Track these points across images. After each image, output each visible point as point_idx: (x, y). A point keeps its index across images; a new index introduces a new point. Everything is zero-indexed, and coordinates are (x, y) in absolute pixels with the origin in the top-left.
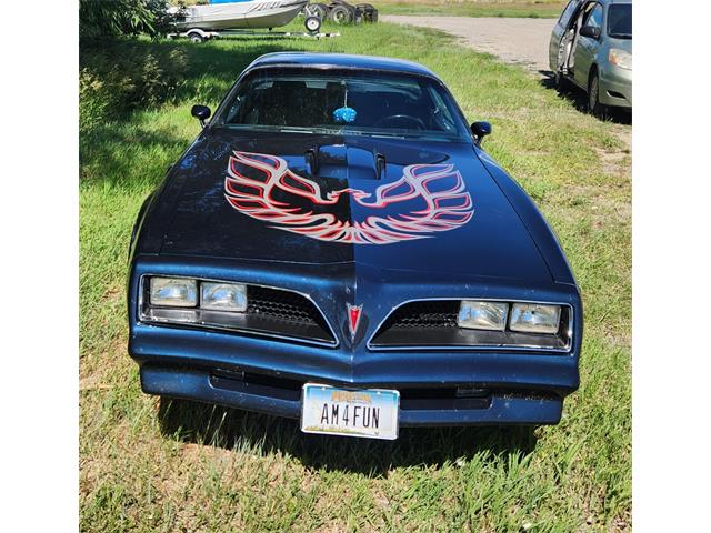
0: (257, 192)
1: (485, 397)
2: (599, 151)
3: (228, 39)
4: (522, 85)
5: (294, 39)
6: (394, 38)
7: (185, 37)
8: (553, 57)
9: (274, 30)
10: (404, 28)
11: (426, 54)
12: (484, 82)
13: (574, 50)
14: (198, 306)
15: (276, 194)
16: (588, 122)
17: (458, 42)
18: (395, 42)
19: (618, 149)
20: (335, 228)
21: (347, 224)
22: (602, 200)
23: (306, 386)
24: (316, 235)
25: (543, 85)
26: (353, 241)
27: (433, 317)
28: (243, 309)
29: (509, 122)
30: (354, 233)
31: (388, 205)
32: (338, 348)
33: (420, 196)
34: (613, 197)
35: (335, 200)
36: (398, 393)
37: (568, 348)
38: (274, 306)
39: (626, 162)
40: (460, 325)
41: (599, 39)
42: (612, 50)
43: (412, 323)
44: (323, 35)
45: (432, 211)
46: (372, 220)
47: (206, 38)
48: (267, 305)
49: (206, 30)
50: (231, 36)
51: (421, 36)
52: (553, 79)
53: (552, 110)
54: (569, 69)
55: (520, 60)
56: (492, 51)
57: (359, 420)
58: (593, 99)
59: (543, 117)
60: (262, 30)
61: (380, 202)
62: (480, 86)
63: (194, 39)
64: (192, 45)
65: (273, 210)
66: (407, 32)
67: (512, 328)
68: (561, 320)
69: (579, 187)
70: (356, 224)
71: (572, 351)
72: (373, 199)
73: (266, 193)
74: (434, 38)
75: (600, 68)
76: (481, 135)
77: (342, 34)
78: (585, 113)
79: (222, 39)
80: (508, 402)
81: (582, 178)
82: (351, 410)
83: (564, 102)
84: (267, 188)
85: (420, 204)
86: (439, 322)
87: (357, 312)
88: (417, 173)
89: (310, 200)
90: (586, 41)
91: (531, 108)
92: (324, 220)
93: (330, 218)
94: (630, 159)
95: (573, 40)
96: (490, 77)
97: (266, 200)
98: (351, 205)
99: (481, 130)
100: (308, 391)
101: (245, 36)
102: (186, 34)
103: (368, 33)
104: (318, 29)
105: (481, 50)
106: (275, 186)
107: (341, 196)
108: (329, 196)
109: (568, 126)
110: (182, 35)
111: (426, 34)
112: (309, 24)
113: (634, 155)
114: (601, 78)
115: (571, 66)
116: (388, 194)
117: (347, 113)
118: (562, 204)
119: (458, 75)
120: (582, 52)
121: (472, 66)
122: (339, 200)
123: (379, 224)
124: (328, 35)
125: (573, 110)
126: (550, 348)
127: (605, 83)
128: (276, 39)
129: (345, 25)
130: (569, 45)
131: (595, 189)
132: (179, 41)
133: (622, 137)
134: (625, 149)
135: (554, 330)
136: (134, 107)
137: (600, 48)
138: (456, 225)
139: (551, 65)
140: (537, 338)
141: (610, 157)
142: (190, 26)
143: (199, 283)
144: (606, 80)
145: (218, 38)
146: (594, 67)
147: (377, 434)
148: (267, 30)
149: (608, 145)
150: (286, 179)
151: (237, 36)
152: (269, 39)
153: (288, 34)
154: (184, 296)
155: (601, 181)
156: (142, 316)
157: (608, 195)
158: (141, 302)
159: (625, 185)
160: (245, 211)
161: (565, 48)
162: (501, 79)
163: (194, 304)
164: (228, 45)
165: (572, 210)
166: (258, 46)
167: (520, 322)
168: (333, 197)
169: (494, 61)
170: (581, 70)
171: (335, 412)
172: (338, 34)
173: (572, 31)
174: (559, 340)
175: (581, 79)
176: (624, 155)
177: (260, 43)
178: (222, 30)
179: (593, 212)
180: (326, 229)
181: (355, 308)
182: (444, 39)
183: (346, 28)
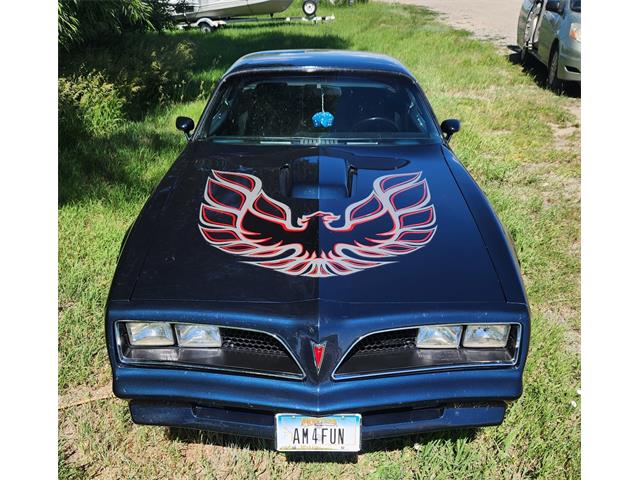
0: (230, 220)
1: (438, 407)
2: (554, 127)
3: (234, 27)
4: (492, 62)
5: (294, 24)
6: (384, 18)
7: (195, 28)
8: (521, 31)
9: (276, 15)
10: (393, 8)
11: (411, 34)
12: (459, 62)
13: (539, 25)
14: (176, 344)
15: (249, 222)
16: (546, 97)
17: (438, 19)
18: (384, 22)
19: (569, 124)
20: (302, 260)
21: (314, 255)
22: (552, 176)
23: (277, 416)
24: (285, 269)
25: (510, 60)
26: (319, 274)
27: (394, 341)
28: (219, 345)
29: (479, 102)
30: (320, 266)
31: (356, 227)
32: (305, 379)
33: (387, 213)
34: (562, 173)
35: (305, 226)
36: (360, 416)
37: (513, 361)
38: (247, 341)
39: (576, 137)
40: (418, 346)
41: (562, 13)
42: (572, 24)
43: (375, 348)
44: (319, 19)
45: (398, 231)
46: (339, 248)
47: (214, 28)
48: (241, 341)
49: (213, 19)
50: (237, 24)
51: (407, 15)
52: (520, 53)
53: (516, 87)
54: (533, 44)
55: (492, 36)
56: (469, 28)
57: (327, 439)
58: (552, 74)
59: (508, 95)
60: (265, 17)
61: (348, 225)
62: (455, 65)
63: (204, 29)
64: (203, 35)
65: (245, 241)
66: (395, 11)
67: (465, 345)
68: (510, 335)
69: (534, 164)
70: (323, 255)
71: (517, 364)
72: (341, 223)
73: (239, 222)
74: (418, 16)
75: (561, 43)
76: (450, 134)
77: (337, 17)
78: (545, 88)
79: (229, 27)
80: (457, 411)
81: (537, 155)
82: (319, 432)
83: (527, 78)
84: (240, 214)
85: (386, 223)
86: (399, 346)
87: (321, 350)
88: (386, 186)
89: (281, 227)
90: (550, 15)
91: (498, 85)
92: (292, 252)
93: (298, 248)
94: (579, 132)
95: (539, 15)
96: (464, 56)
97: (238, 230)
98: (320, 232)
99: (450, 127)
100: (280, 419)
101: (249, 23)
102: (196, 25)
103: (360, 14)
104: (314, 13)
105: (459, 27)
106: (248, 212)
107: (310, 222)
108: (299, 221)
109: (529, 103)
110: (192, 25)
111: (411, 13)
112: (306, 8)
113: (583, 129)
114: (561, 54)
115: (536, 40)
116: (356, 214)
117: (324, 118)
118: (518, 183)
119: (438, 54)
120: (547, 27)
121: (450, 45)
122: (308, 227)
123: (346, 252)
124: (324, 19)
125: (534, 86)
126: (498, 363)
127: (565, 59)
128: (277, 25)
129: (340, 6)
130: (536, 20)
131: (548, 165)
132: (190, 31)
133: (573, 111)
134: (576, 122)
135: (503, 344)
136: (147, 106)
137: (563, 22)
138: (419, 245)
139: (518, 41)
140: (487, 353)
141: (562, 132)
142: (198, 16)
143: (173, 326)
144: (565, 56)
145: (225, 27)
146: (556, 42)
147: (343, 448)
148: (270, 17)
149: (561, 119)
150: (260, 204)
151: (243, 23)
152: (271, 25)
153: (288, 19)
154: (162, 336)
155: (552, 158)
156: (124, 360)
157: (558, 171)
158: (119, 342)
159: (573, 161)
160: (216, 244)
161: (531, 23)
162: (475, 57)
163: (172, 343)
164: (234, 33)
165: (526, 189)
166: (261, 34)
167: (473, 338)
168: (303, 222)
169: (470, 38)
170: (544, 45)
171: (305, 434)
172: (333, 17)
173: (539, 5)
174: (507, 353)
175: (543, 55)
176: (574, 129)
177: (264, 30)
178: (229, 19)
179: (545, 190)
180: (294, 262)
181: (319, 346)
182: (426, 17)
183: (340, 10)
